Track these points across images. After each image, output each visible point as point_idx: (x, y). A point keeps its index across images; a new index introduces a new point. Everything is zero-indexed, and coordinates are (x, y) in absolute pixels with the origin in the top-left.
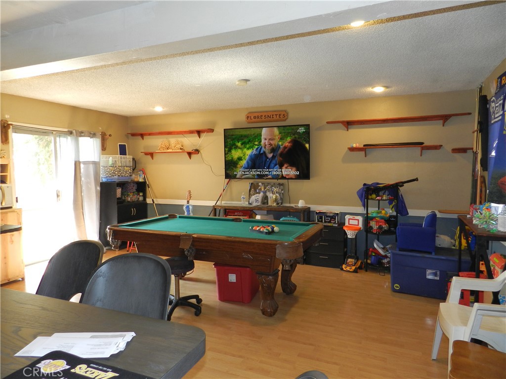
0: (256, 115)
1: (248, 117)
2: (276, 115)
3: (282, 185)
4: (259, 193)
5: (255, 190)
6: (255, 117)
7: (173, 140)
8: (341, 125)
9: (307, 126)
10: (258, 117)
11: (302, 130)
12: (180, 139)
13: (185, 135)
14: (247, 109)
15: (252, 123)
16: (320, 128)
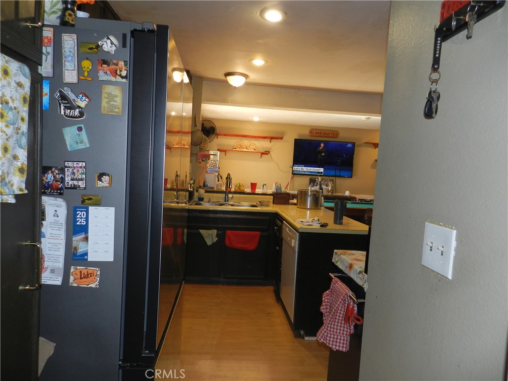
0: (317, 131)
1: (311, 132)
2: (331, 133)
3: (333, 180)
4: (317, 186)
5: (314, 184)
6: (316, 133)
7: (246, 142)
8: (372, 145)
9: (354, 144)
10: (319, 133)
11: (349, 146)
12: (252, 142)
13: (258, 139)
14: (310, 126)
15: (313, 136)
16: (359, 146)
